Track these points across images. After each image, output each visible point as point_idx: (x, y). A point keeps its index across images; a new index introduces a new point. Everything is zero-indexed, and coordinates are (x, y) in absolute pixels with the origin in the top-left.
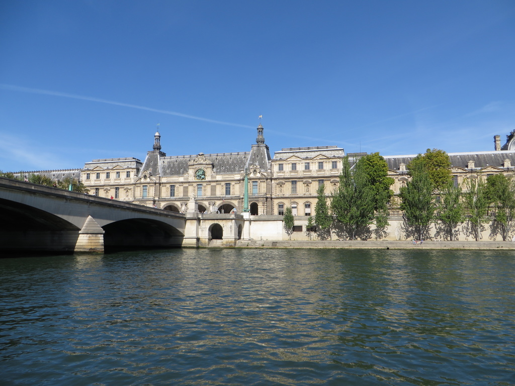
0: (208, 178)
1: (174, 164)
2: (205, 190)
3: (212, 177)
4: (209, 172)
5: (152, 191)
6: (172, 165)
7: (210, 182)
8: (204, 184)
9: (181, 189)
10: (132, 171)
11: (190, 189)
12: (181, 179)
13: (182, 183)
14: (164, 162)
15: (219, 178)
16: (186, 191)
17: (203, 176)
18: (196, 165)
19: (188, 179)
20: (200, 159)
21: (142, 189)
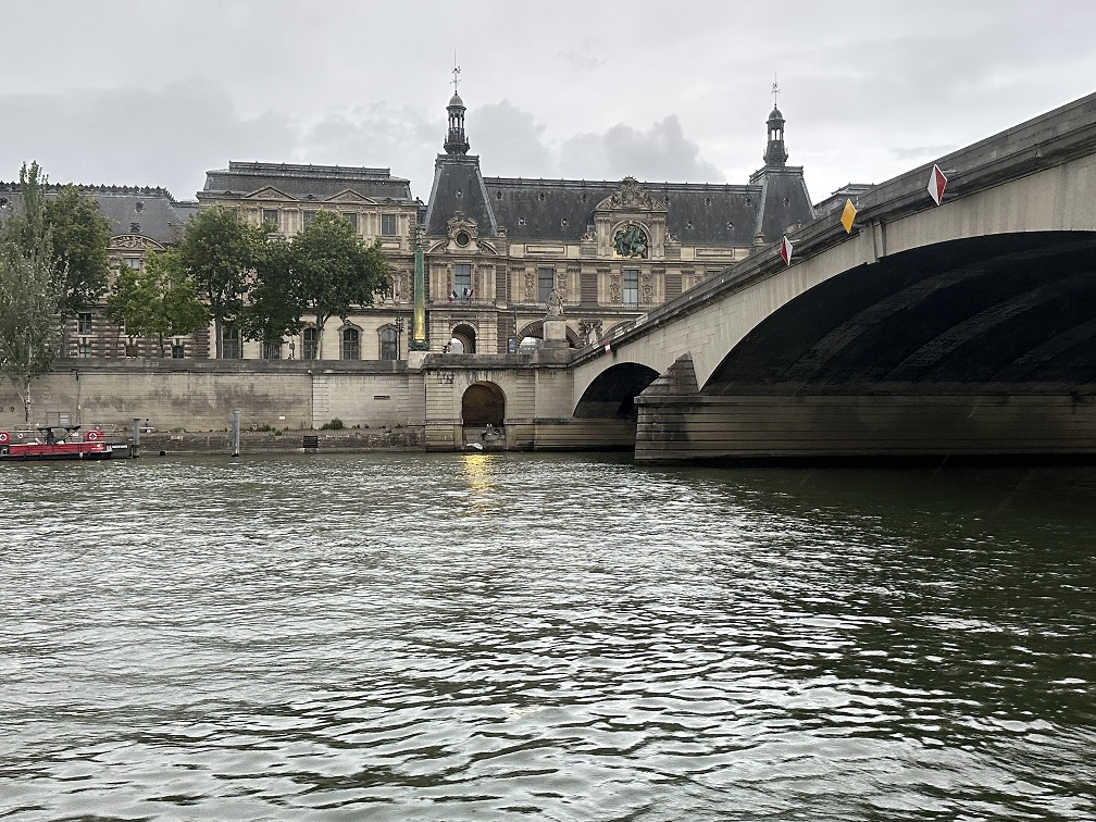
0: (657, 255)
1: (534, 205)
2: (647, 288)
3: (668, 250)
4: (658, 235)
5: (489, 283)
6: (529, 207)
7: (662, 264)
8: (646, 271)
9: (574, 281)
10: (403, 216)
11: (603, 282)
12: (573, 252)
13: (578, 262)
14: (499, 194)
15: (687, 254)
16: (589, 285)
17: (641, 248)
18: (619, 211)
19: (595, 252)
20: (630, 197)
21: (453, 275)
